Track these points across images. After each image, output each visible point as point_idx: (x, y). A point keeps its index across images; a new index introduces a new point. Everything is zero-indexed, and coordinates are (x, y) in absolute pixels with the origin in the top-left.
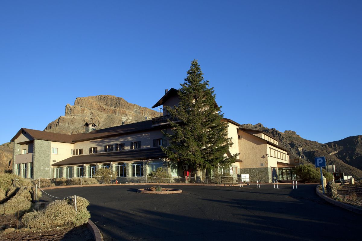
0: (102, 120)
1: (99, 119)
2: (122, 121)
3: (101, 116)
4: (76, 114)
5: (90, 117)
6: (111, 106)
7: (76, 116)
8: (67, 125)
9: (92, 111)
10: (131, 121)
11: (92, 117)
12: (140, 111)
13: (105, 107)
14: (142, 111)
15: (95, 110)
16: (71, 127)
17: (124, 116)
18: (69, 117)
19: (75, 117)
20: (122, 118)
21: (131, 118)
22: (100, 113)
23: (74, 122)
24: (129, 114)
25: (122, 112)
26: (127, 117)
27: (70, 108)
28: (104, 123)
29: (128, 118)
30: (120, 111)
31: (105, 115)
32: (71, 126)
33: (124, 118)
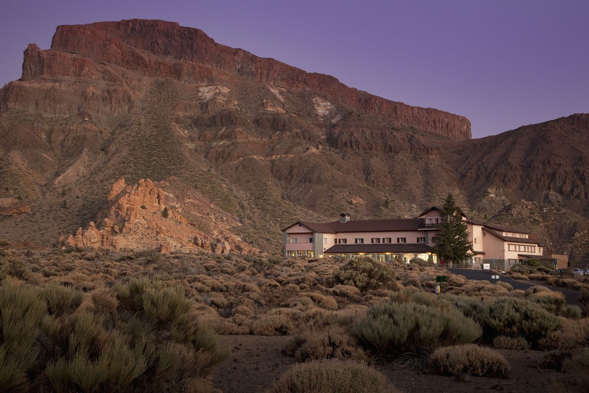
0: (141, 95)
1: (131, 93)
2: (199, 99)
3: (135, 83)
4: (59, 77)
5: (103, 84)
6: (167, 53)
7: (61, 82)
8: (32, 110)
9: (107, 68)
10: (227, 101)
11: (107, 85)
12: (253, 70)
13: (146, 55)
14: (259, 71)
15: (116, 63)
16: (45, 115)
17: (205, 84)
18: (36, 85)
19: (57, 84)
20: (201, 89)
21: (225, 90)
22: (130, 73)
23: (54, 99)
24: (222, 79)
25: (200, 72)
26: (213, 87)
27: (39, 56)
28: (146, 105)
29: (218, 91)
30: (194, 68)
31: (147, 82)
32: (45, 111)
33: (206, 89)
